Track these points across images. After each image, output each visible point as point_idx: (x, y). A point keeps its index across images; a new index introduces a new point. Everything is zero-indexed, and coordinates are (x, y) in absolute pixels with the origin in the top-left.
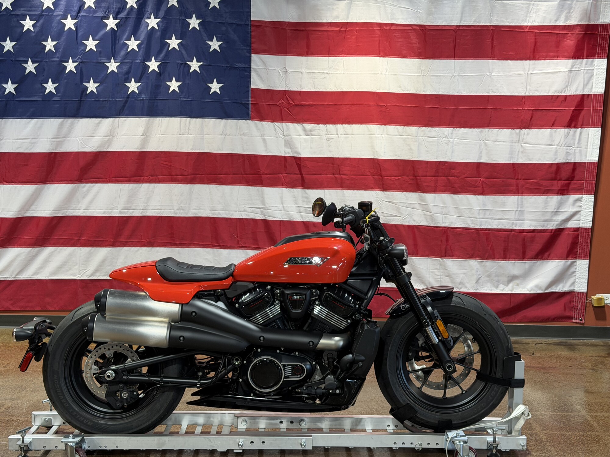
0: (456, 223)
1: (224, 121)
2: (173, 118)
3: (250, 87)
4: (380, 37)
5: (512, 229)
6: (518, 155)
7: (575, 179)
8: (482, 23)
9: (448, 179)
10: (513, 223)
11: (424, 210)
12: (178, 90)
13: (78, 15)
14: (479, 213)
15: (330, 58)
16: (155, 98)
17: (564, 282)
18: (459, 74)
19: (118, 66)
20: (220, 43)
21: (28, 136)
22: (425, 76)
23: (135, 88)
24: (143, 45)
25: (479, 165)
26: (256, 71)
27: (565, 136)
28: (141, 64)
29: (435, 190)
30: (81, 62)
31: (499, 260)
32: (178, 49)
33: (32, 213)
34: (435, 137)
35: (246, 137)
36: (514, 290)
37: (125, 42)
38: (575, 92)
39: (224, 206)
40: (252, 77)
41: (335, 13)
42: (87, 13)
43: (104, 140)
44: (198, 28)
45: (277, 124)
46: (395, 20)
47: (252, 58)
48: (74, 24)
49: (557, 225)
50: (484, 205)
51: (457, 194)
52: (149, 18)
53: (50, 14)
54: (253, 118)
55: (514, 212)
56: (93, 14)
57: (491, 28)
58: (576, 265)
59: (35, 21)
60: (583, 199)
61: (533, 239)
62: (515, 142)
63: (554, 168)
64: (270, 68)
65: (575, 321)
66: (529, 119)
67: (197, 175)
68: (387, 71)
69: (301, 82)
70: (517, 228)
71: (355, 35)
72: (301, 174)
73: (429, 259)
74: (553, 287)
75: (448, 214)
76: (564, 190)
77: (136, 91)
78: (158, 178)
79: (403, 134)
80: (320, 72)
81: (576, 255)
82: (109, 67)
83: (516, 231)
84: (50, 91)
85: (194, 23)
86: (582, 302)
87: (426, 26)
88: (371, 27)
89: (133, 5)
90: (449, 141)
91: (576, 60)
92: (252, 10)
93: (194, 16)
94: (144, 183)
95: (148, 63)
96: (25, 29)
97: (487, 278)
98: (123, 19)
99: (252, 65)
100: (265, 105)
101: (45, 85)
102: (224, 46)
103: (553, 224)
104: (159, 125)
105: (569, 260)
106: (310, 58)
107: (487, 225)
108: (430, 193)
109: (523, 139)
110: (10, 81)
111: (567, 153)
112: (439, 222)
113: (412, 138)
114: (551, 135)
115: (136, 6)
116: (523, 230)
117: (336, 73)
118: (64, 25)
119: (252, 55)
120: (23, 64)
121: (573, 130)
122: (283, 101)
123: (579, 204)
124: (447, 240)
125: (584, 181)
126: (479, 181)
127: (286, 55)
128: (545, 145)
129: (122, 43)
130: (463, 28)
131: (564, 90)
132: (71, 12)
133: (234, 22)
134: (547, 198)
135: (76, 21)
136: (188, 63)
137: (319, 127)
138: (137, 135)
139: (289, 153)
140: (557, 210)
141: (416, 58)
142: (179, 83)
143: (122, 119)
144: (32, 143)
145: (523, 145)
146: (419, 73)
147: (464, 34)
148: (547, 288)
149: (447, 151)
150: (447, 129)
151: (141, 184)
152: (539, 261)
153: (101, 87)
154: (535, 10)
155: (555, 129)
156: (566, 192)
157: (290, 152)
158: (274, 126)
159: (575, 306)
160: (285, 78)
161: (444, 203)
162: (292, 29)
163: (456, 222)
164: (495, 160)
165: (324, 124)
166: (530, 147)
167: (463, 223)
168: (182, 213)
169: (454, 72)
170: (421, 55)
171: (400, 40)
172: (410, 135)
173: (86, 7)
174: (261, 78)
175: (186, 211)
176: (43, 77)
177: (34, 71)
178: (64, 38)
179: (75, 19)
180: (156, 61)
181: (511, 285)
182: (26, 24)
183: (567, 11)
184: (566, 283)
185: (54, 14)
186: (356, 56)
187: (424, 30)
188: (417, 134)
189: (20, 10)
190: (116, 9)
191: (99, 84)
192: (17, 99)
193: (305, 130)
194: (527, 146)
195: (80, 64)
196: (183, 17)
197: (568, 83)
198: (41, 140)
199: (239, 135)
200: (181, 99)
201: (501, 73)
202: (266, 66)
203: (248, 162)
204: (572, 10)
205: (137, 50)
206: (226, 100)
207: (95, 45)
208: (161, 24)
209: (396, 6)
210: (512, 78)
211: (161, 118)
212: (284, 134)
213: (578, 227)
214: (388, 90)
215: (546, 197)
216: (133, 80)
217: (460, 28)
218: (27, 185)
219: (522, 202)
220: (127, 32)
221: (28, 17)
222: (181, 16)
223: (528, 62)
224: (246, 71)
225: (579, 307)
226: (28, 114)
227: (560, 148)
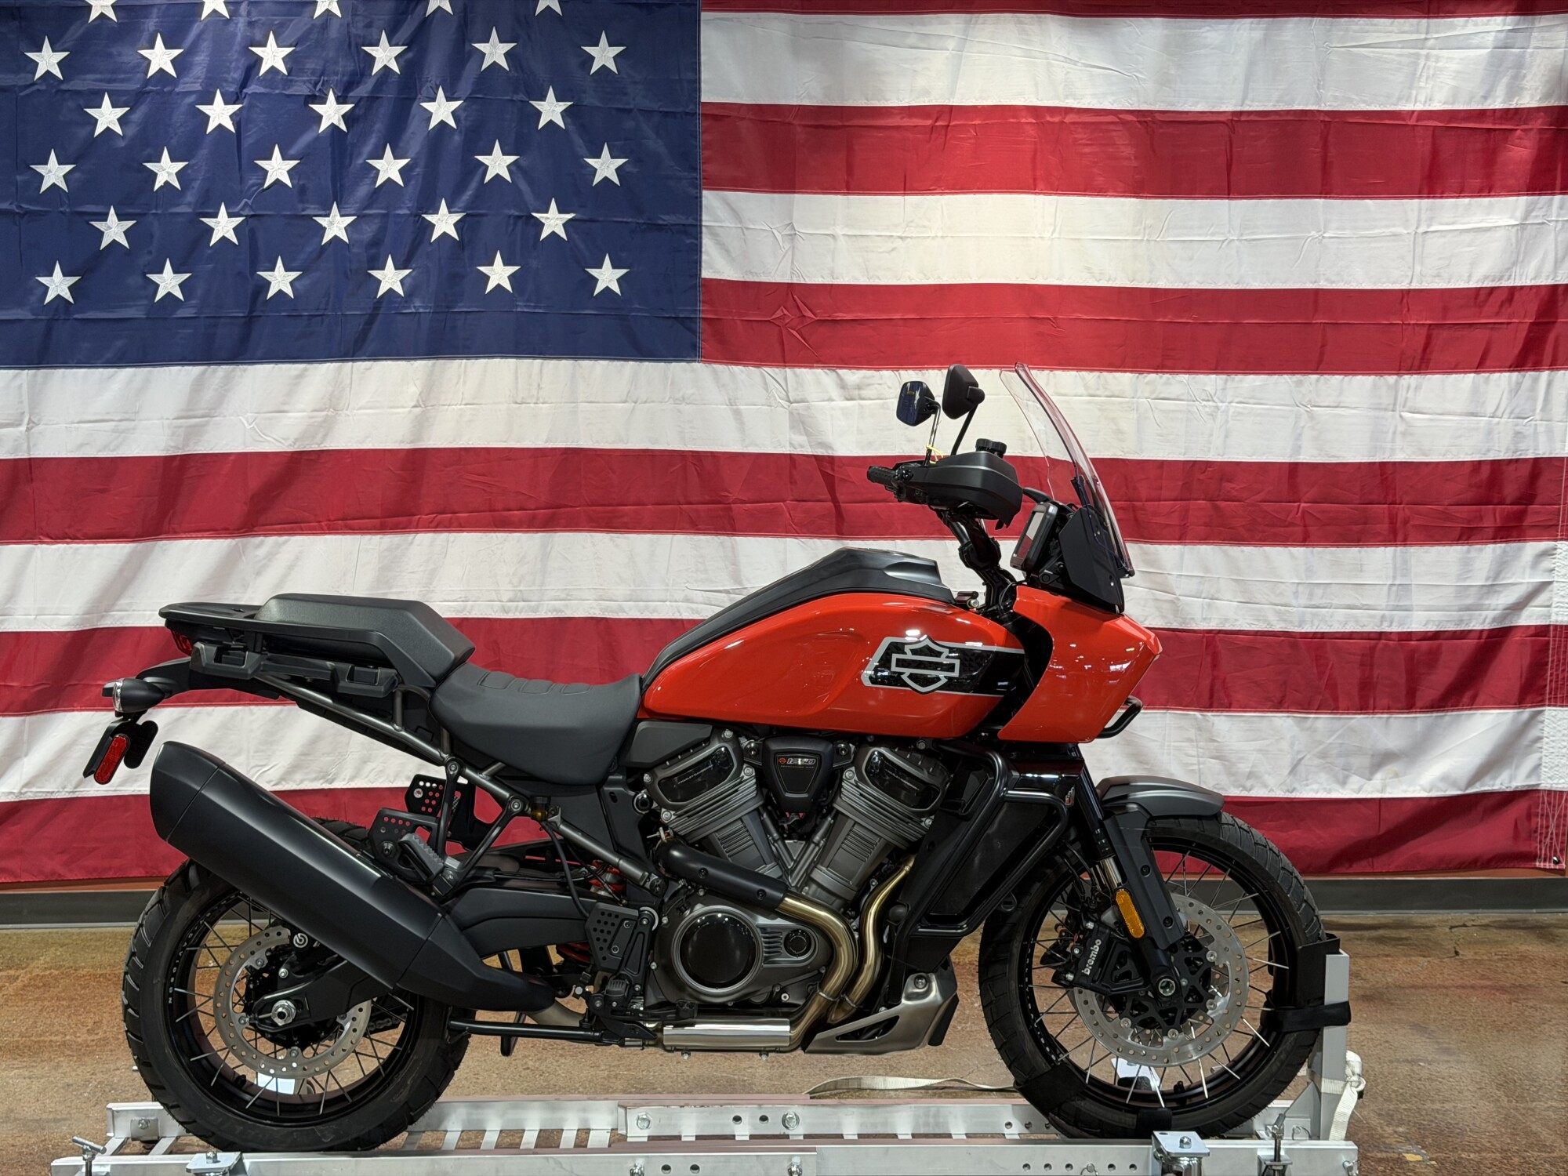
0: (1236, 620)
1: (630, 366)
2: (497, 360)
3: (700, 274)
4: (1035, 143)
5: (1381, 633)
6: (1393, 440)
7: (1536, 501)
8: (1299, 104)
9: (1216, 508)
10: (1383, 617)
11: (1154, 587)
12: (508, 287)
13: (241, 92)
14: (1296, 593)
15: (907, 197)
16: (448, 307)
17: (1514, 767)
18: (1242, 235)
19: (349, 225)
20: (621, 161)
21: (108, 413)
22: (1152, 243)
23: (394, 282)
24: (418, 170)
25: (1294, 468)
26: (714, 235)
27: (1511, 391)
28: (412, 219)
29: (1182, 536)
30: (252, 216)
31: (1348, 714)
32: (509, 179)
33: (122, 618)
34: (1182, 397)
35: (688, 406)
36: (1389, 789)
37: (369, 161)
38: (1535, 278)
39: (633, 588)
40: (703, 250)
41: (921, 82)
42: (265, 87)
43: (313, 420)
44: (561, 123)
45: (772, 372)
46: (1074, 99)
47: (704, 200)
48: (231, 117)
49: (1494, 620)
50: (1309, 571)
51: (1239, 545)
52: (434, 100)
53: (165, 90)
54: (709, 358)
55: (1386, 588)
56: (284, 89)
57: (1322, 119)
58: (1542, 722)
59: (127, 109)
60: (1559, 551)
61: (1433, 657)
62: (1386, 410)
63: (1485, 473)
64: (751, 226)
65: (1542, 864)
66: (1420, 350)
67: (559, 507)
68: (1054, 231)
69: (833, 261)
70: (1394, 629)
71: (970, 138)
72: (835, 500)
73: (1168, 715)
74: (1487, 779)
75: (1216, 596)
76: (1510, 530)
77: (400, 291)
78: (458, 517)
79: (1098, 393)
80: (883, 234)
81: (1543, 694)
82: (325, 229)
83: (1393, 637)
84: (169, 294)
85: (551, 110)
86: (1559, 816)
87: (1156, 115)
88: (1013, 118)
89: (390, 66)
90: (1217, 408)
91: (1536, 197)
92: (704, 76)
93: (551, 93)
94: (421, 532)
95: (429, 218)
96: (99, 130)
97: (1318, 761)
98: (362, 104)
99: (704, 217)
100: (738, 322)
101: (154, 277)
102: (629, 169)
103: (1483, 617)
104: (460, 378)
105: (1525, 707)
106: (856, 200)
107: (1316, 623)
108: (1170, 543)
109: (1406, 400)
110: (58, 268)
111: (1517, 433)
112: (1193, 619)
113: (1121, 403)
114: (1475, 390)
115: (396, 68)
116: (1410, 633)
117: (925, 238)
118: (206, 118)
119: (705, 193)
120: (92, 223)
121: (1530, 375)
122: (786, 312)
123: (1547, 563)
124: (1215, 665)
125: (1559, 504)
126: (1296, 509)
127: (794, 193)
128: (1461, 414)
129: (361, 164)
130: (1249, 119)
131: (1508, 274)
132: (225, 84)
133: (654, 106)
134: (1468, 552)
135: (237, 107)
136: (535, 214)
137: (881, 378)
138: (403, 407)
139: (802, 446)
140: (1494, 580)
141: (1130, 197)
142: (513, 269)
143: (361, 366)
144: (121, 433)
145: (1406, 415)
146: (1137, 234)
147: (1252, 134)
148: (1471, 783)
149: (1211, 435)
150: (1213, 378)
151: (411, 536)
152: (1449, 713)
153: (306, 281)
154: (1431, 72)
155: (1487, 375)
156: (1515, 534)
157: (806, 444)
158: (764, 378)
159: (1542, 826)
160: (790, 253)
161: (1207, 570)
162: (809, 123)
163: (1237, 617)
164: (1334, 456)
165: (892, 369)
166: (1424, 419)
167: (1254, 620)
168: (523, 608)
169: (1229, 232)
170: (1139, 188)
171: (1087, 150)
172: (1117, 393)
173: (264, 69)
174: (728, 251)
175: (533, 603)
176: (148, 258)
177: (124, 242)
178: (203, 152)
179: (234, 103)
180: (450, 212)
181: (1379, 776)
182: (102, 115)
183: (1511, 73)
184: (1517, 768)
185: (177, 90)
186: (975, 193)
187: (1150, 124)
188: (1136, 391)
189: (85, 80)
190: (343, 75)
191: (299, 273)
192: (76, 316)
193: (843, 385)
194: (1417, 419)
195: (250, 220)
196: (521, 96)
197: (1518, 255)
198: (144, 422)
199: (671, 400)
200: (519, 310)
201: (1347, 232)
202: (741, 222)
203: (695, 473)
204: (1524, 71)
205: (401, 183)
206: (639, 310)
207: (289, 172)
208: (463, 115)
209: (1075, 63)
210: (1373, 245)
211: (464, 361)
212: (788, 397)
213: (1547, 623)
214: (1058, 279)
215: (1465, 548)
216: (390, 261)
217: (1243, 118)
218: (107, 542)
219: (1405, 562)
220: (374, 135)
221: (106, 98)
222: (516, 92)
223: (1415, 203)
224: (686, 233)
225: (1552, 829)
226: (108, 355)
227: (1498, 423)
